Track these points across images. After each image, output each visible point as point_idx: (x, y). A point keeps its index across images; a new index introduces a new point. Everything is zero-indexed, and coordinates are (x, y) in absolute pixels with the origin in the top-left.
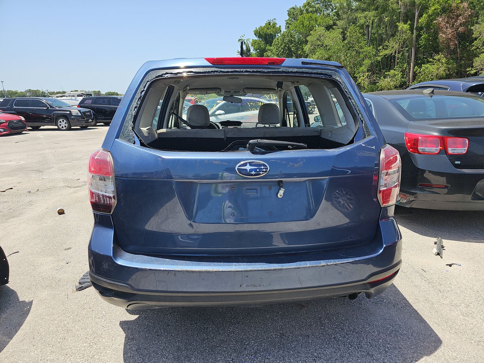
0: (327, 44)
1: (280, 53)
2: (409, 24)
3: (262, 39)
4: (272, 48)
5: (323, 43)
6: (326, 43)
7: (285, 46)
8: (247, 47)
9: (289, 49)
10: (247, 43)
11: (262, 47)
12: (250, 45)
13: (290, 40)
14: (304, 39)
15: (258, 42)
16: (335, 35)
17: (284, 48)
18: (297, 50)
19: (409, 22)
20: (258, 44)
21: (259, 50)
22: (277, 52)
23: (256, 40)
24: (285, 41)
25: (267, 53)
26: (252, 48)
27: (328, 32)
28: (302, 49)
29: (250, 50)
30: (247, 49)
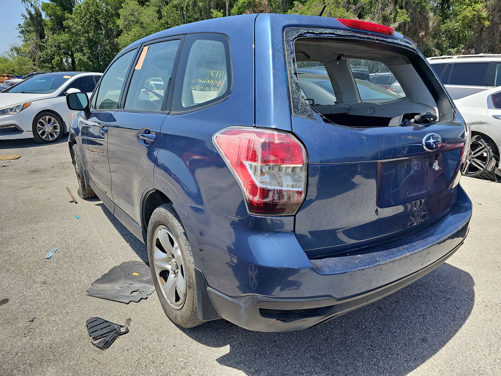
0: (143, 21)
1: (85, 24)
2: (223, 13)
3: (57, 4)
4: (73, 16)
5: (138, 19)
6: (142, 19)
7: (91, 17)
8: (36, 11)
9: (97, 21)
10: (35, 5)
11: (58, 13)
12: (40, 9)
13: (96, 10)
14: (114, 12)
15: (52, 7)
16: (150, 12)
17: (90, 18)
18: (107, 22)
19: (222, 11)
20: (52, 8)
21: (54, 16)
22: (81, 22)
23: (48, 3)
24: (90, 11)
25: (67, 22)
26: (43, 13)
27: (143, 8)
28: (114, 23)
29: (41, 15)
30: (37, 13)
